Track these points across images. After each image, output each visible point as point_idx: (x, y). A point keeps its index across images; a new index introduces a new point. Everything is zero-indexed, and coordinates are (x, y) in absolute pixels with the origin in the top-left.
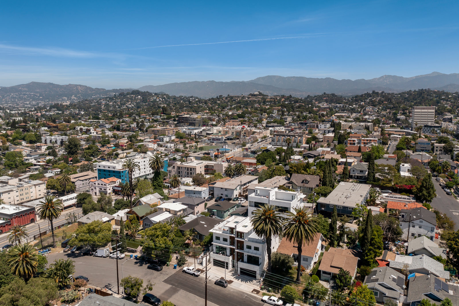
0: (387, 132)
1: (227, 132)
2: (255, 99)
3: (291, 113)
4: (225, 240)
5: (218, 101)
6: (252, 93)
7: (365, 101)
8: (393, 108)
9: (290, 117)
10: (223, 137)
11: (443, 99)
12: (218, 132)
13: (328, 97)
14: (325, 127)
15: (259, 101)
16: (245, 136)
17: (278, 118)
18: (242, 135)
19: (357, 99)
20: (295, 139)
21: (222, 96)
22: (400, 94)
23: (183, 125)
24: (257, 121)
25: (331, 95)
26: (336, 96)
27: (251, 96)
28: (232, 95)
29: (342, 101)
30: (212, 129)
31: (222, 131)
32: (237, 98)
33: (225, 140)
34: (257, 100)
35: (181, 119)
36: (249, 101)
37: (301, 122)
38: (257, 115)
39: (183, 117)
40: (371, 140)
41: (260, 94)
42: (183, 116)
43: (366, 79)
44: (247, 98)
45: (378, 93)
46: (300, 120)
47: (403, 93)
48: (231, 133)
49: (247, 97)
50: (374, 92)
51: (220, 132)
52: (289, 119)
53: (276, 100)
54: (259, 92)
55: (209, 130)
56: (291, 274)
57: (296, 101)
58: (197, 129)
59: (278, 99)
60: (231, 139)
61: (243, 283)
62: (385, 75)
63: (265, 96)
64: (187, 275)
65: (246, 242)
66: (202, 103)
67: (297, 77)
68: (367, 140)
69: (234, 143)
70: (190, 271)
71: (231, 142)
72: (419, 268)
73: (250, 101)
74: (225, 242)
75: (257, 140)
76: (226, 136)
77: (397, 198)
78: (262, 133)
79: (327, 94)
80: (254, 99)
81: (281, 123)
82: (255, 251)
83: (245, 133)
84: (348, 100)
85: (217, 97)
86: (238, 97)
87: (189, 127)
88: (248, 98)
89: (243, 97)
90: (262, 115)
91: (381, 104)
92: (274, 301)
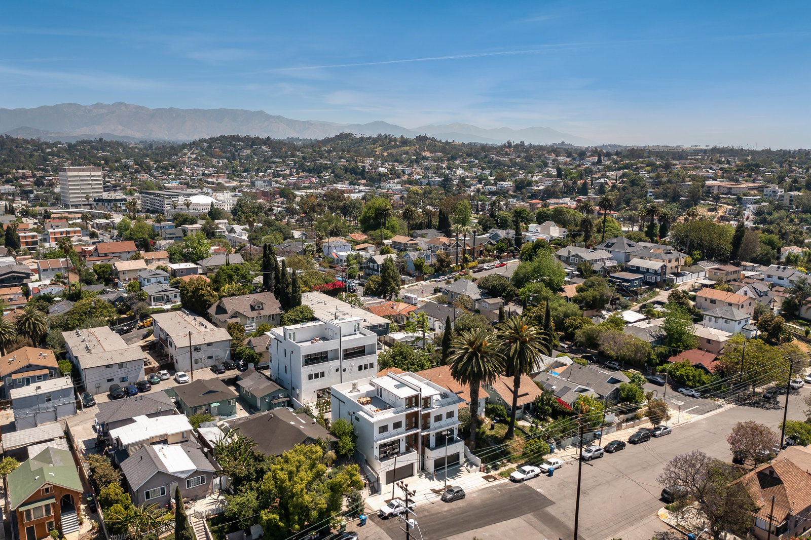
4: (397, 425)
65: (434, 411)
68: (61, 233)
82: (449, 420)
92: (532, 471)
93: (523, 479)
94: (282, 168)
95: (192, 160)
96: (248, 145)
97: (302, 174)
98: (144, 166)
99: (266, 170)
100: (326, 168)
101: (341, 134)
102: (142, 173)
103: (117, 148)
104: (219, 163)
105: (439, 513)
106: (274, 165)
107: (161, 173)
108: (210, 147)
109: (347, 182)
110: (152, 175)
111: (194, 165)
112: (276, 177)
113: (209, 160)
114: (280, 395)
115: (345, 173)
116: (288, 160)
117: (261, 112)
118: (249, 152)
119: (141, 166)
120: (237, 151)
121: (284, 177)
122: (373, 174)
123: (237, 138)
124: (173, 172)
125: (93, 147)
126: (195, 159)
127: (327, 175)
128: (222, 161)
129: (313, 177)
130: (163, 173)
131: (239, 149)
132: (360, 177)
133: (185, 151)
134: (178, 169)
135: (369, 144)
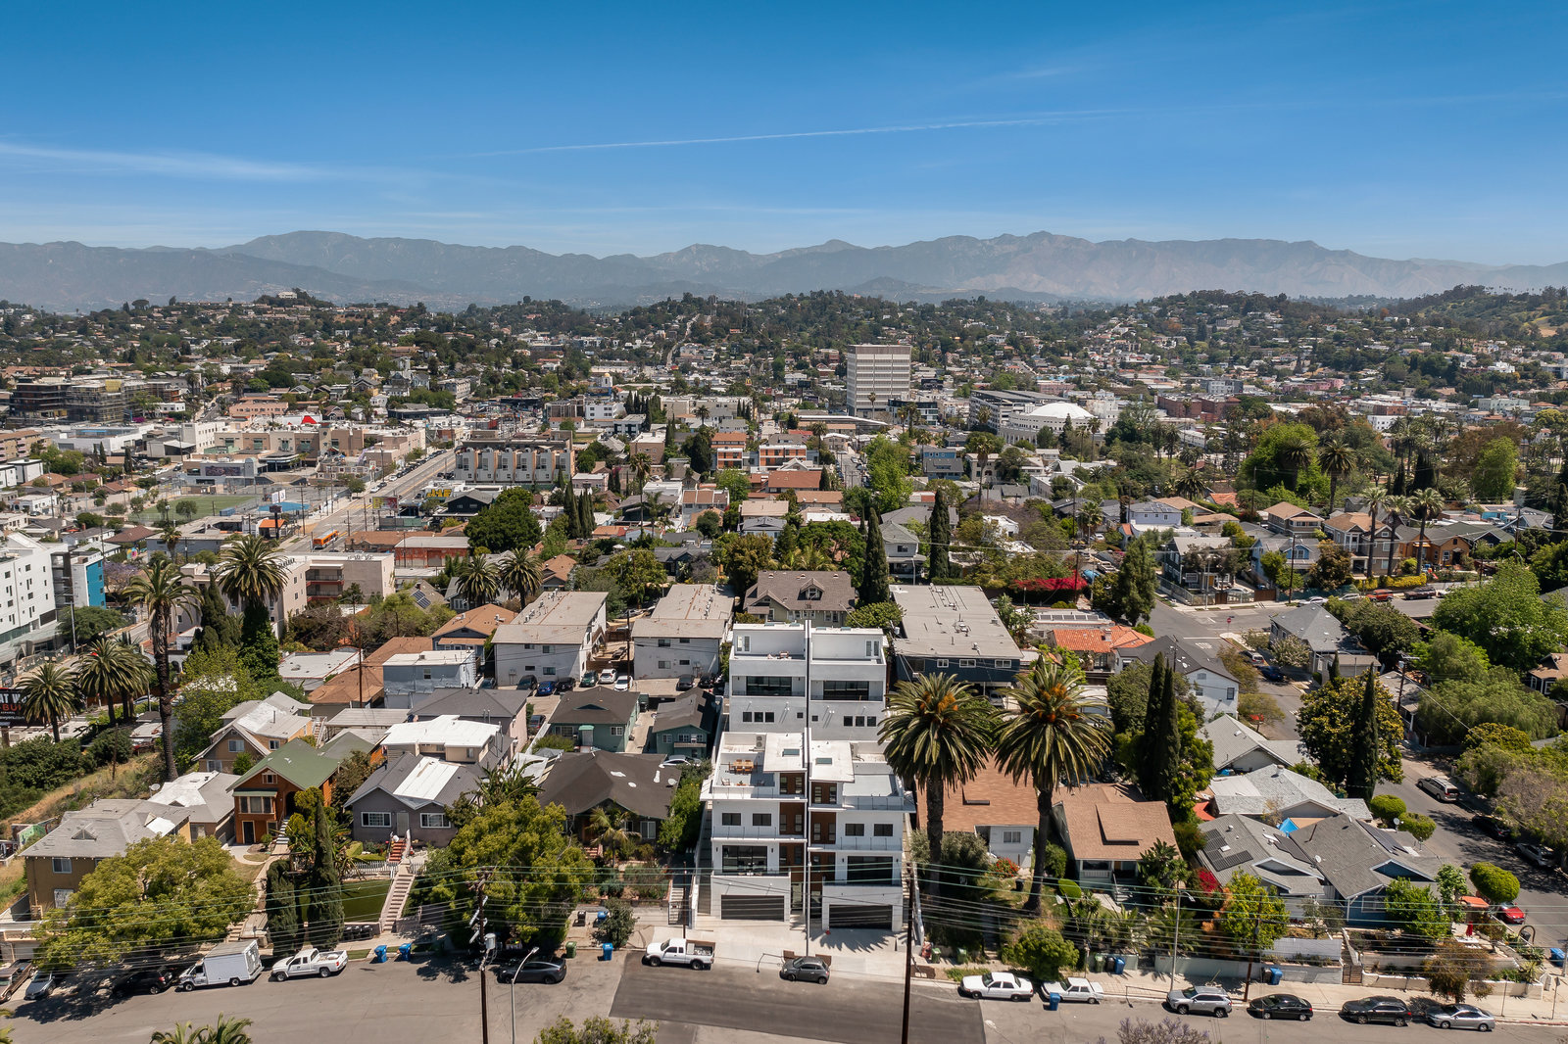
0: (808, 424)
1: (258, 442)
2: (287, 317)
3: (459, 366)
4: (761, 820)
5: (136, 322)
6: (271, 294)
7: (667, 328)
8: (759, 347)
9: (463, 380)
10: (254, 459)
11: (888, 323)
12: (222, 443)
13: (542, 312)
14: (608, 412)
15: (303, 324)
16: (335, 453)
17: (423, 384)
18: (323, 450)
19: (640, 320)
20: (543, 456)
21: (146, 302)
22: (760, 305)
23: (42, 419)
24: (348, 396)
25: (548, 304)
26: (566, 308)
27: (266, 306)
28: (188, 298)
29: (594, 327)
30: (186, 432)
31: (241, 437)
32: (211, 312)
33: (259, 470)
34: (293, 319)
35: (27, 395)
36: (263, 325)
37: (504, 397)
38: (342, 375)
39: (38, 388)
40: (786, 452)
41: (303, 298)
42: (35, 383)
43: (640, 255)
44: (252, 314)
45: (700, 299)
46: (497, 392)
47: (770, 302)
48: (280, 444)
49: (253, 309)
50: (687, 297)
51: (230, 442)
52: (462, 389)
53: (369, 321)
54: (297, 291)
55: (174, 435)
56: (990, 892)
57: (444, 325)
58: (119, 433)
59: (376, 316)
60: (284, 467)
61: (860, 954)
62: (697, 245)
63: (324, 304)
64: (670, 972)
65: (843, 813)
66: (64, 328)
67: (408, 241)
68: (777, 452)
69: (303, 481)
70: (678, 954)
71: (286, 478)
72: (1296, 803)
73: (269, 325)
74: (763, 829)
75: (394, 467)
76: (260, 457)
77: (1060, 617)
78: (405, 439)
79: (534, 303)
80: (282, 316)
81: (443, 403)
82: (881, 840)
83: (335, 443)
84: (612, 323)
85: (126, 306)
86: (217, 307)
87: (81, 426)
88: (259, 312)
89: (237, 309)
90: (357, 373)
91: (724, 337)
92: (1008, 985)
93: (979, 993)
94: (1284, 358)
95: (1117, 338)
96: (1237, 311)
97: (1320, 370)
98: (1022, 347)
99: (1251, 360)
100: (1374, 359)
101: (1458, 289)
102: (1017, 360)
103: (1004, 314)
104: (1169, 343)
105: (745, 988)
106: (1270, 351)
107: (1047, 361)
108: (1162, 314)
109: (1409, 392)
110: (1031, 364)
111: (1120, 347)
112: (1265, 375)
113: (1153, 338)
114: (694, 738)
115: (1410, 371)
116: (1303, 341)
117: (1309, 243)
118: (1236, 323)
119: (1016, 347)
120: (1212, 322)
121: (1281, 376)
122: (1477, 377)
123: (1219, 297)
124: (1070, 359)
125: (959, 313)
126: (1125, 336)
127: (1370, 374)
128: (1176, 340)
129: (1340, 377)
130: (1051, 360)
131: (1218, 318)
132: (1444, 381)
133: (1114, 321)
134: (1081, 353)
135: (1517, 310)
